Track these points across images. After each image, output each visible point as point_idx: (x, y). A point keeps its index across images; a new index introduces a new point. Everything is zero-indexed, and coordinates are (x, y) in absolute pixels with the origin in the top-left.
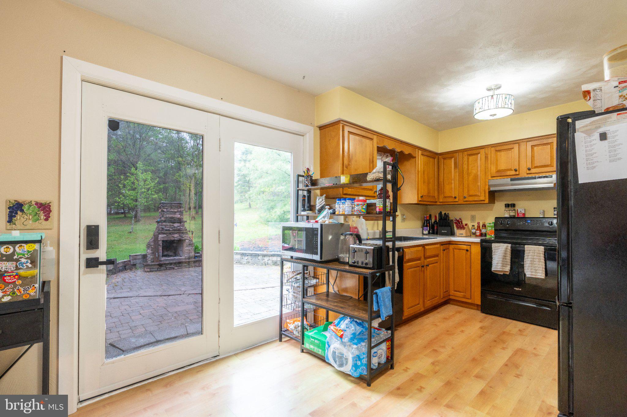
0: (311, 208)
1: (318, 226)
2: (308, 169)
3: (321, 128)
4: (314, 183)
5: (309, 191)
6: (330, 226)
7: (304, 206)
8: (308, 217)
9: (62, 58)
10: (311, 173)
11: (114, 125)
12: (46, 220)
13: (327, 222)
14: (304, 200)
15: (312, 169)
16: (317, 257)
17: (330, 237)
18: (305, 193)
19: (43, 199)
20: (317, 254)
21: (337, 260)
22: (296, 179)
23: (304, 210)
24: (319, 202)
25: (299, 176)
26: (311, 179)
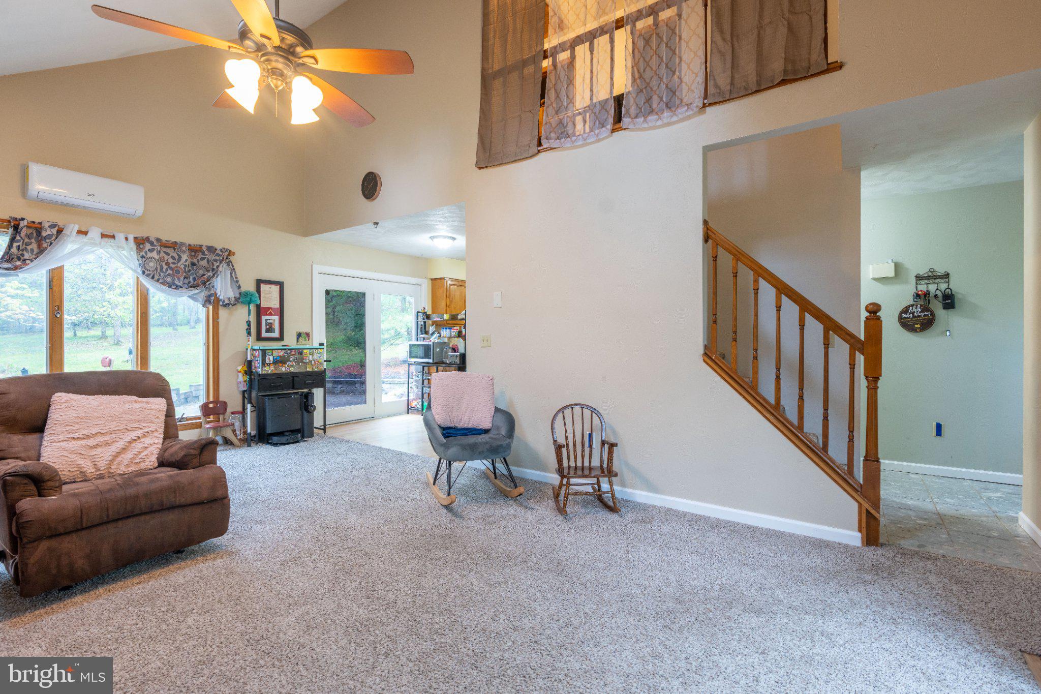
0: (426, 333)
1: (431, 343)
2: (424, 308)
3: (432, 280)
4: (428, 317)
5: (425, 322)
6: (439, 344)
7: (421, 331)
8: (424, 338)
10: (426, 311)
11: (328, 292)
12: (309, 340)
13: (436, 341)
14: (421, 328)
15: (426, 308)
16: (431, 361)
17: (438, 350)
18: (422, 323)
19: (307, 331)
20: (430, 358)
21: (443, 363)
22: (416, 314)
23: (422, 334)
24: (431, 329)
25: (418, 312)
26: (426, 314)
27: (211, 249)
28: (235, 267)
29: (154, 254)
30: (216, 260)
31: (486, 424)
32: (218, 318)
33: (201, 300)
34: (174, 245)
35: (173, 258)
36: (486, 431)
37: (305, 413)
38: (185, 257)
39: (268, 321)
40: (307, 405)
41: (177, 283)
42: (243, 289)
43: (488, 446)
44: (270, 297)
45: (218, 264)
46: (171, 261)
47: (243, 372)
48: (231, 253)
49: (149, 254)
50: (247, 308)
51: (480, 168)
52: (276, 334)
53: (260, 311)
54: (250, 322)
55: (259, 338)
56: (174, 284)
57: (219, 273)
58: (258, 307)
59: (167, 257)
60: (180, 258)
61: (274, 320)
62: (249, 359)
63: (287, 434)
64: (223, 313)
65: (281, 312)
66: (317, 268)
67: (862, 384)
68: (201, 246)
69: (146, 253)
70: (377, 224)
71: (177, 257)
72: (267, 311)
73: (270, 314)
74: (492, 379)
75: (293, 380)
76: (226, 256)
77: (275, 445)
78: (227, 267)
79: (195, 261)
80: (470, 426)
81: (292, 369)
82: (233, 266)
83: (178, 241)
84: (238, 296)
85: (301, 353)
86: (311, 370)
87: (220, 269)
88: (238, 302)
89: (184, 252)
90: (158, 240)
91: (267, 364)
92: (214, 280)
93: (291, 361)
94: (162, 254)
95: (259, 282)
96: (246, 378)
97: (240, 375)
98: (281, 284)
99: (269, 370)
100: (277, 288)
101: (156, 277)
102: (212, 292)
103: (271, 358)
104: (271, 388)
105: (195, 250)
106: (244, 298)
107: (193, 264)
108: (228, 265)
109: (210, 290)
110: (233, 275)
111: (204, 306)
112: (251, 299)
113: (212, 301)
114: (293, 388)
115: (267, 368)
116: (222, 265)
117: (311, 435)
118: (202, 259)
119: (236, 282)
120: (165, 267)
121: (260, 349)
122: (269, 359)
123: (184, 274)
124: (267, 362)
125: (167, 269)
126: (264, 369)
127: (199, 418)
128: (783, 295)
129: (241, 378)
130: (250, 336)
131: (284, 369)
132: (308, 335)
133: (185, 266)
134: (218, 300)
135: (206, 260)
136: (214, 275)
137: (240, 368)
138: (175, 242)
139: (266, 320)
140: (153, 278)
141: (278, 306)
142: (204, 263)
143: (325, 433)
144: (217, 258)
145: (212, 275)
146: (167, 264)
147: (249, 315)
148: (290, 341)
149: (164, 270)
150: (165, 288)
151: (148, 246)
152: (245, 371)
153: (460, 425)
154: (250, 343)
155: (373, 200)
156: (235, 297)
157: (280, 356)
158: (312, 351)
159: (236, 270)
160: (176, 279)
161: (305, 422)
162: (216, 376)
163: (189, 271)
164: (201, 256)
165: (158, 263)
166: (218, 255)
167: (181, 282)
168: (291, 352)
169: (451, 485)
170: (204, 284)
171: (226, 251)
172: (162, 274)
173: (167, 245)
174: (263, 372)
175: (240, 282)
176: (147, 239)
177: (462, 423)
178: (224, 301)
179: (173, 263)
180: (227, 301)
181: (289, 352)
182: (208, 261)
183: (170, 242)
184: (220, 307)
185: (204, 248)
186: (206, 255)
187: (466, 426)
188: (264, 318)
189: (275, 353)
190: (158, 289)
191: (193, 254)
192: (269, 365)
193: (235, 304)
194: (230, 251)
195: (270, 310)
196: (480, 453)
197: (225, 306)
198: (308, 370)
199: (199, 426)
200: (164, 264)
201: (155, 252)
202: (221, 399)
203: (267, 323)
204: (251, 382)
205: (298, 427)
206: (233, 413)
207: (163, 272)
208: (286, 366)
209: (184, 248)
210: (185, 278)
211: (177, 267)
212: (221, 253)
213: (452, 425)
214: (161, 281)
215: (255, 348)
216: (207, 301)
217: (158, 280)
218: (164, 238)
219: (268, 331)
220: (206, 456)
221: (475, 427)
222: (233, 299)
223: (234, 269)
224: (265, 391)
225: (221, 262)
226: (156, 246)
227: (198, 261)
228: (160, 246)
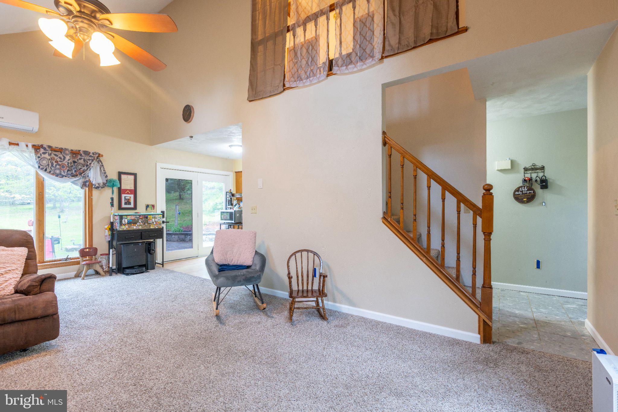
0: (232, 205)
1: (233, 211)
2: (231, 190)
3: (236, 172)
4: (233, 195)
5: (231, 198)
6: (238, 211)
7: (229, 204)
8: (231, 208)
9: (156, 163)
10: (232, 191)
11: (167, 180)
12: (154, 209)
13: (237, 210)
14: (229, 202)
15: (232, 189)
16: (233, 222)
17: (238, 215)
18: (230, 199)
19: (153, 204)
20: (233, 220)
22: (226, 193)
23: (229, 205)
24: (235, 202)
25: (227, 192)
26: (232, 194)
27: (86, 153)
28: (103, 164)
29: (46, 156)
30: (89, 160)
31: (249, 262)
32: (92, 196)
33: (80, 184)
34: (61, 150)
35: (60, 158)
36: (248, 267)
37: (149, 255)
38: (68, 157)
39: (126, 198)
40: (150, 249)
41: (63, 173)
42: (109, 178)
43: (244, 277)
44: (127, 183)
45: (90, 162)
46: (59, 160)
47: (108, 229)
48: (99, 155)
49: (43, 156)
50: (111, 190)
51: (250, 101)
52: (132, 206)
53: (121, 191)
54: (113, 198)
55: (120, 208)
56: (61, 174)
57: (91, 167)
58: (120, 189)
59: (56, 158)
60: (65, 158)
61: (130, 197)
62: (112, 221)
63: (136, 267)
64: (95, 193)
65: (134, 192)
66: (159, 165)
67: (480, 237)
68: (79, 151)
69: (41, 155)
70: (192, 137)
71: (63, 158)
72: (125, 192)
73: (128, 193)
74: (255, 234)
75: (141, 234)
76: (98, 157)
77: (127, 274)
78: (97, 164)
79: (76, 160)
80: (239, 264)
81: (140, 227)
82: (102, 163)
83: (63, 147)
84: (105, 182)
85: (147, 218)
86: (153, 228)
87: (92, 165)
88: (106, 186)
89: (67, 155)
90: (50, 147)
91: (123, 224)
92: (87, 172)
93: (139, 222)
94: (53, 156)
95: (120, 174)
96: (110, 233)
97: (107, 231)
98: (135, 175)
99: (124, 228)
100: (132, 177)
101: (48, 170)
102: (87, 179)
103: (126, 221)
104: (126, 239)
105: (75, 153)
106: (108, 183)
107: (74, 162)
108: (98, 163)
109: (86, 178)
110: (102, 169)
111: (82, 188)
112: (113, 184)
113: (87, 185)
114: (141, 239)
115: (123, 227)
116: (93, 162)
117: (153, 268)
118: (80, 159)
119: (104, 173)
120: (55, 164)
121: (118, 215)
122: (125, 221)
123: (68, 168)
124: (123, 223)
125: (56, 165)
126: (121, 227)
127: (78, 258)
128: (431, 179)
129: (107, 233)
130: (113, 207)
131: (135, 227)
132: (153, 206)
133: (68, 163)
134: (92, 184)
135: (83, 159)
136: (87, 169)
137: (106, 227)
138: (62, 148)
139: (125, 197)
140: (46, 170)
141: (133, 188)
142: (82, 161)
143: (163, 266)
144: (90, 158)
145: (86, 169)
146: (57, 162)
147: (113, 193)
148: (141, 210)
149: (54, 165)
150: (54, 177)
151: (42, 151)
152: (109, 228)
153: (232, 263)
154: (113, 211)
155: (190, 122)
156: (103, 183)
157: (132, 220)
158: (154, 216)
159: (104, 166)
160: (62, 171)
161: (149, 259)
162: (90, 231)
163: (72, 166)
164: (79, 157)
165: (50, 161)
166: (91, 156)
167: (66, 173)
168: (140, 216)
169: (219, 302)
170: (81, 174)
171: (97, 154)
172: (53, 168)
173: (56, 150)
174: (121, 229)
175: (107, 174)
176: (42, 146)
177: (233, 262)
178: (95, 185)
179: (60, 161)
180: (97, 185)
181: (138, 217)
182: (84, 160)
183: (58, 148)
184: (93, 189)
185: (81, 152)
186: (83, 156)
187: (235, 264)
188: (123, 196)
189: (129, 218)
190: (50, 178)
191: (74, 156)
192: (125, 225)
193: (104, 187)
194: (99, 154)
195: (128, 191)
196: (238, 281)
197: (97, 188)
198: (151, 227)
199: (78, 263)
200: (54, 162)
201: (47, 154)
202: (94, 246)
203: (125, 199)
204: (113, 235)
205: (144, 263)
206: (101, 255)
207: (54, 167)
208: (136, 225)
209: (67, 152)
210: (68, 171)
211: (63, 164)
212: (93, 155)
213: (226, 263)
214: (52, 172)
215: (115, 214)
216: (84, 185)
217: (50, 172)
218: (54, 145)
219: (126, 204)
220: (45, 286)
221: (241, 264)
222: (102, 184)
223: (103, 165)
224: (122, 241)
225: (93, 161)
226: (47, 150)
227: (78, 160)
228: (51, 150)
